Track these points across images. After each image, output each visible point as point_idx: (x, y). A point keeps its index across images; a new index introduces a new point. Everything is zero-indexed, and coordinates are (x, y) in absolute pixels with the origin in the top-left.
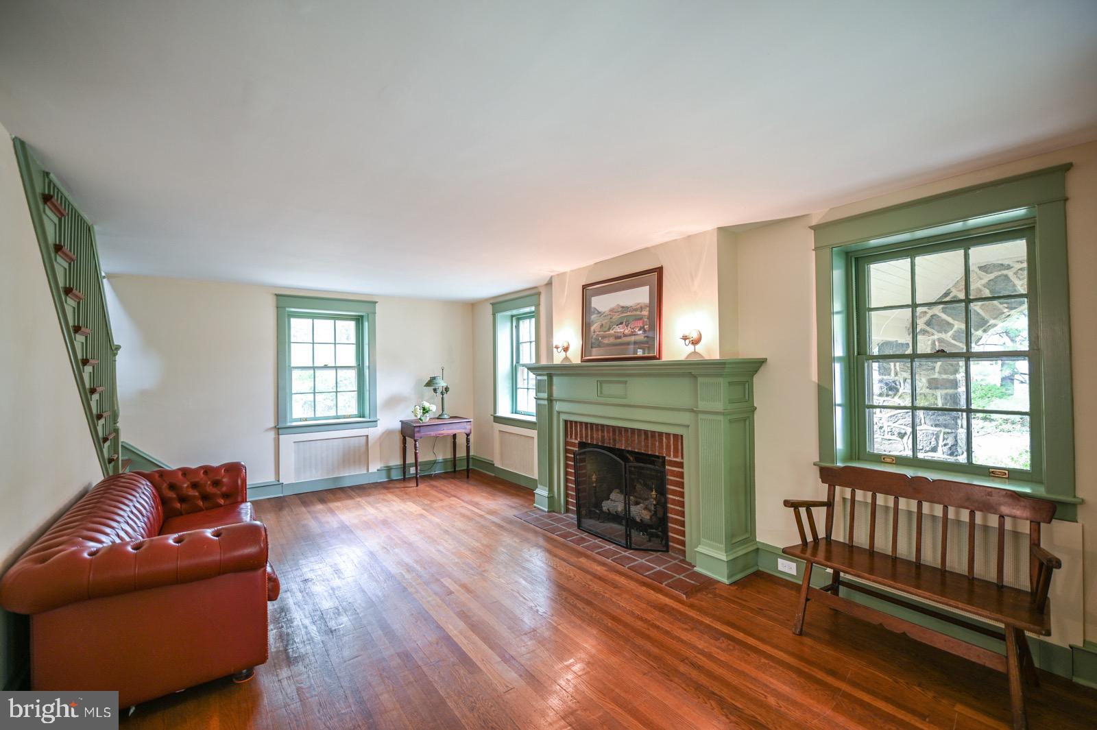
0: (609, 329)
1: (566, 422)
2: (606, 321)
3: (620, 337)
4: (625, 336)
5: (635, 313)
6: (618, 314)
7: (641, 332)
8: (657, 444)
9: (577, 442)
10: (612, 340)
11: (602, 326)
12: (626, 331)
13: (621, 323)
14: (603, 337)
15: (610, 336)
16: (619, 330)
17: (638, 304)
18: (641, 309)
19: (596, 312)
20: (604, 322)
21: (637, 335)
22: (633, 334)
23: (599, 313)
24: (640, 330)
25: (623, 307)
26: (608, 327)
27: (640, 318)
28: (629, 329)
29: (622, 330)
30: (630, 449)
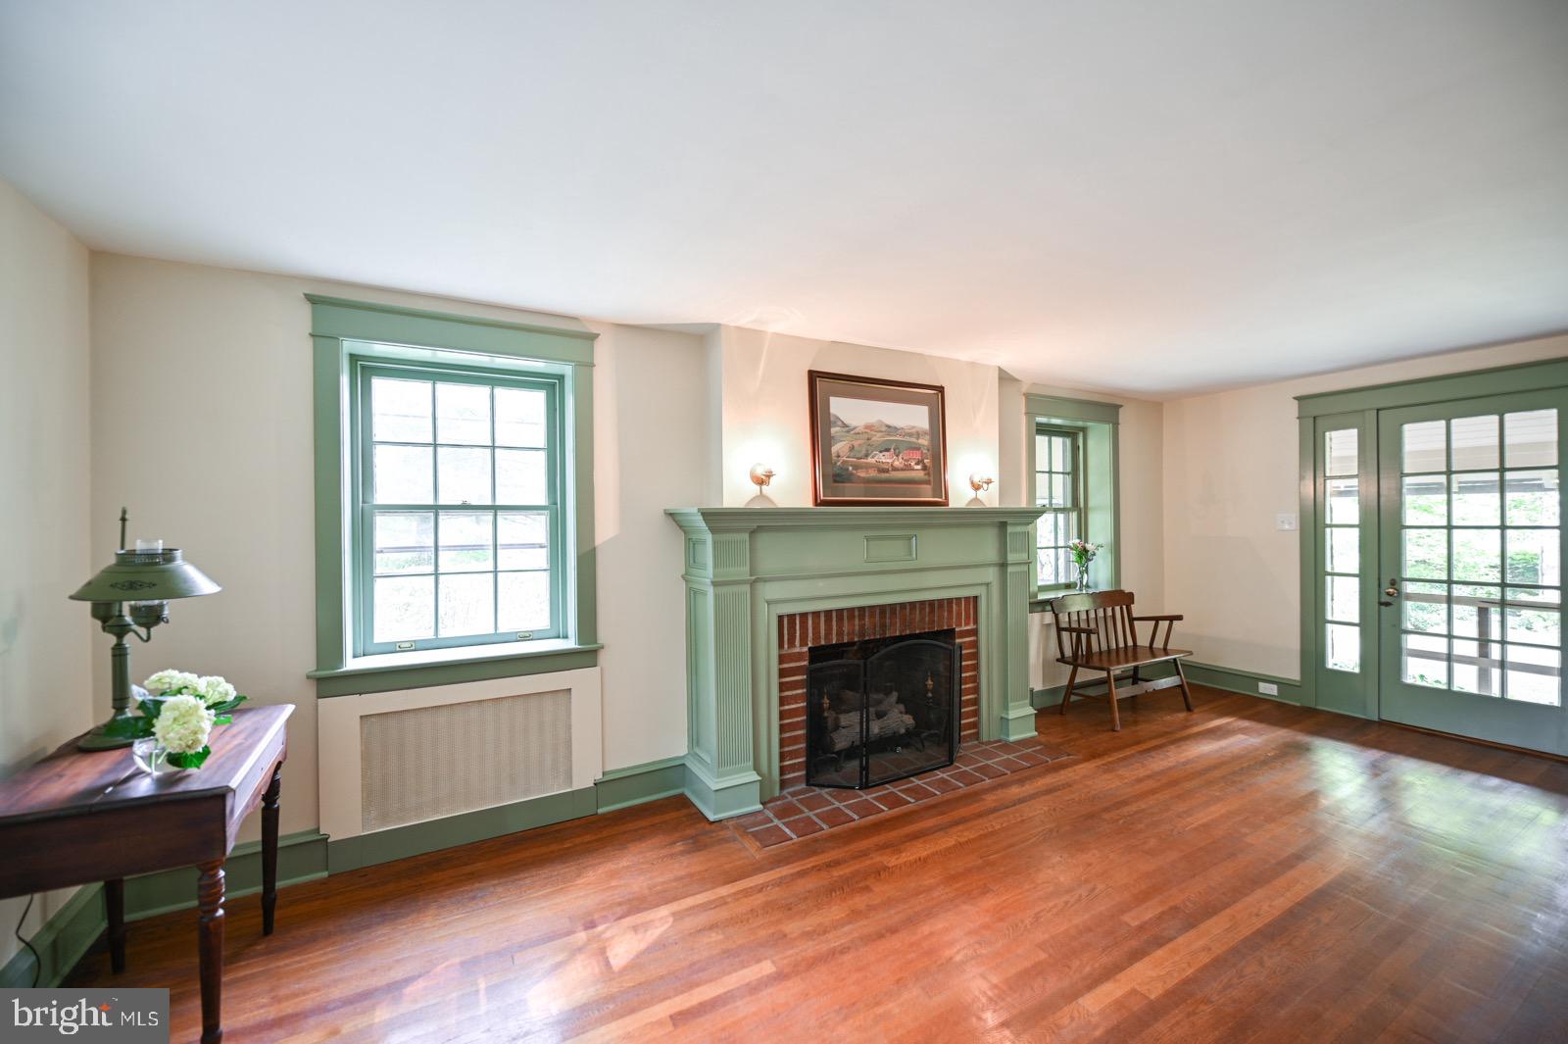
0: (867, 456)
1: (781, 618)
2: (859, 442)
3: (887, 471)
4: (895, 469)
5: (908, 439)
6: (879, 434)
7: (919, 467)
8: (946, 614)
9: (805, 649)
10: (873, 474)
11: (852, 448)
12: (896, 463)
13: (888, 450)
14: (856, 467)
15: (868, 467)
16: (885, 459)
17: (914, 427)
18: (918, 435)
19: (840, 423)
20: (856, 443)
21: (913, 470)
22: (908, 468)
23: (845, 425)
24: (917, 464)
25: (889, 427)
26: (864, 452)
27: (917, 448)
28: (901, 460)
29: (890, 461)
30: (908, 632)
